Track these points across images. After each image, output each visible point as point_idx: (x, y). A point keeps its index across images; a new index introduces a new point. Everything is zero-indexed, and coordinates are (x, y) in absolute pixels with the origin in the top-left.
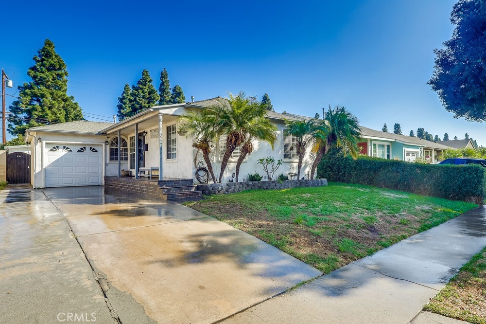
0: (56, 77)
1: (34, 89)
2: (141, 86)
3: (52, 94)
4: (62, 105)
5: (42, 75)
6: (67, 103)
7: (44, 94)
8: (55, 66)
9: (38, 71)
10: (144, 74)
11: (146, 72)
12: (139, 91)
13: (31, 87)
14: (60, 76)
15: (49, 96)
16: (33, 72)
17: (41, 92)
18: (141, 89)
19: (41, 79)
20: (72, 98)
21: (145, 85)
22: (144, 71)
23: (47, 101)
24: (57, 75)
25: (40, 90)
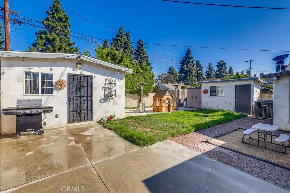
0: (63, 27)
1: (47, 34)
2: (119, 38)
3: (61, 39)
4: (67, 48)
5: (53, 24)
6: (71, 47)
7: (55, 38)
8: (62, 19)
9: (50, 21)
10: (120, 30)
11: (122, 29)
12: (118, 41)
13: (45, 33)
14: (65, 27)
15: (58, 40)
16: (46, 22)
17: (53, 37)
18: (120, 40)
19: (53, 27)
20: (74, 43)
21: (121, 38)
22: (120, 28)
23: (57, 44)
24: (64, 26)
25: (51, 36)
